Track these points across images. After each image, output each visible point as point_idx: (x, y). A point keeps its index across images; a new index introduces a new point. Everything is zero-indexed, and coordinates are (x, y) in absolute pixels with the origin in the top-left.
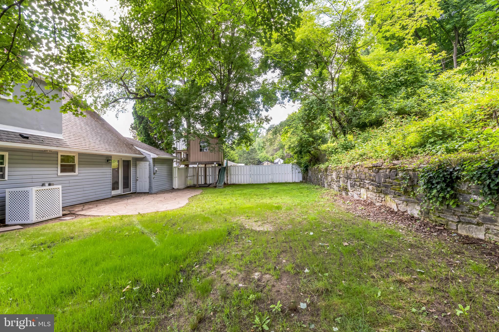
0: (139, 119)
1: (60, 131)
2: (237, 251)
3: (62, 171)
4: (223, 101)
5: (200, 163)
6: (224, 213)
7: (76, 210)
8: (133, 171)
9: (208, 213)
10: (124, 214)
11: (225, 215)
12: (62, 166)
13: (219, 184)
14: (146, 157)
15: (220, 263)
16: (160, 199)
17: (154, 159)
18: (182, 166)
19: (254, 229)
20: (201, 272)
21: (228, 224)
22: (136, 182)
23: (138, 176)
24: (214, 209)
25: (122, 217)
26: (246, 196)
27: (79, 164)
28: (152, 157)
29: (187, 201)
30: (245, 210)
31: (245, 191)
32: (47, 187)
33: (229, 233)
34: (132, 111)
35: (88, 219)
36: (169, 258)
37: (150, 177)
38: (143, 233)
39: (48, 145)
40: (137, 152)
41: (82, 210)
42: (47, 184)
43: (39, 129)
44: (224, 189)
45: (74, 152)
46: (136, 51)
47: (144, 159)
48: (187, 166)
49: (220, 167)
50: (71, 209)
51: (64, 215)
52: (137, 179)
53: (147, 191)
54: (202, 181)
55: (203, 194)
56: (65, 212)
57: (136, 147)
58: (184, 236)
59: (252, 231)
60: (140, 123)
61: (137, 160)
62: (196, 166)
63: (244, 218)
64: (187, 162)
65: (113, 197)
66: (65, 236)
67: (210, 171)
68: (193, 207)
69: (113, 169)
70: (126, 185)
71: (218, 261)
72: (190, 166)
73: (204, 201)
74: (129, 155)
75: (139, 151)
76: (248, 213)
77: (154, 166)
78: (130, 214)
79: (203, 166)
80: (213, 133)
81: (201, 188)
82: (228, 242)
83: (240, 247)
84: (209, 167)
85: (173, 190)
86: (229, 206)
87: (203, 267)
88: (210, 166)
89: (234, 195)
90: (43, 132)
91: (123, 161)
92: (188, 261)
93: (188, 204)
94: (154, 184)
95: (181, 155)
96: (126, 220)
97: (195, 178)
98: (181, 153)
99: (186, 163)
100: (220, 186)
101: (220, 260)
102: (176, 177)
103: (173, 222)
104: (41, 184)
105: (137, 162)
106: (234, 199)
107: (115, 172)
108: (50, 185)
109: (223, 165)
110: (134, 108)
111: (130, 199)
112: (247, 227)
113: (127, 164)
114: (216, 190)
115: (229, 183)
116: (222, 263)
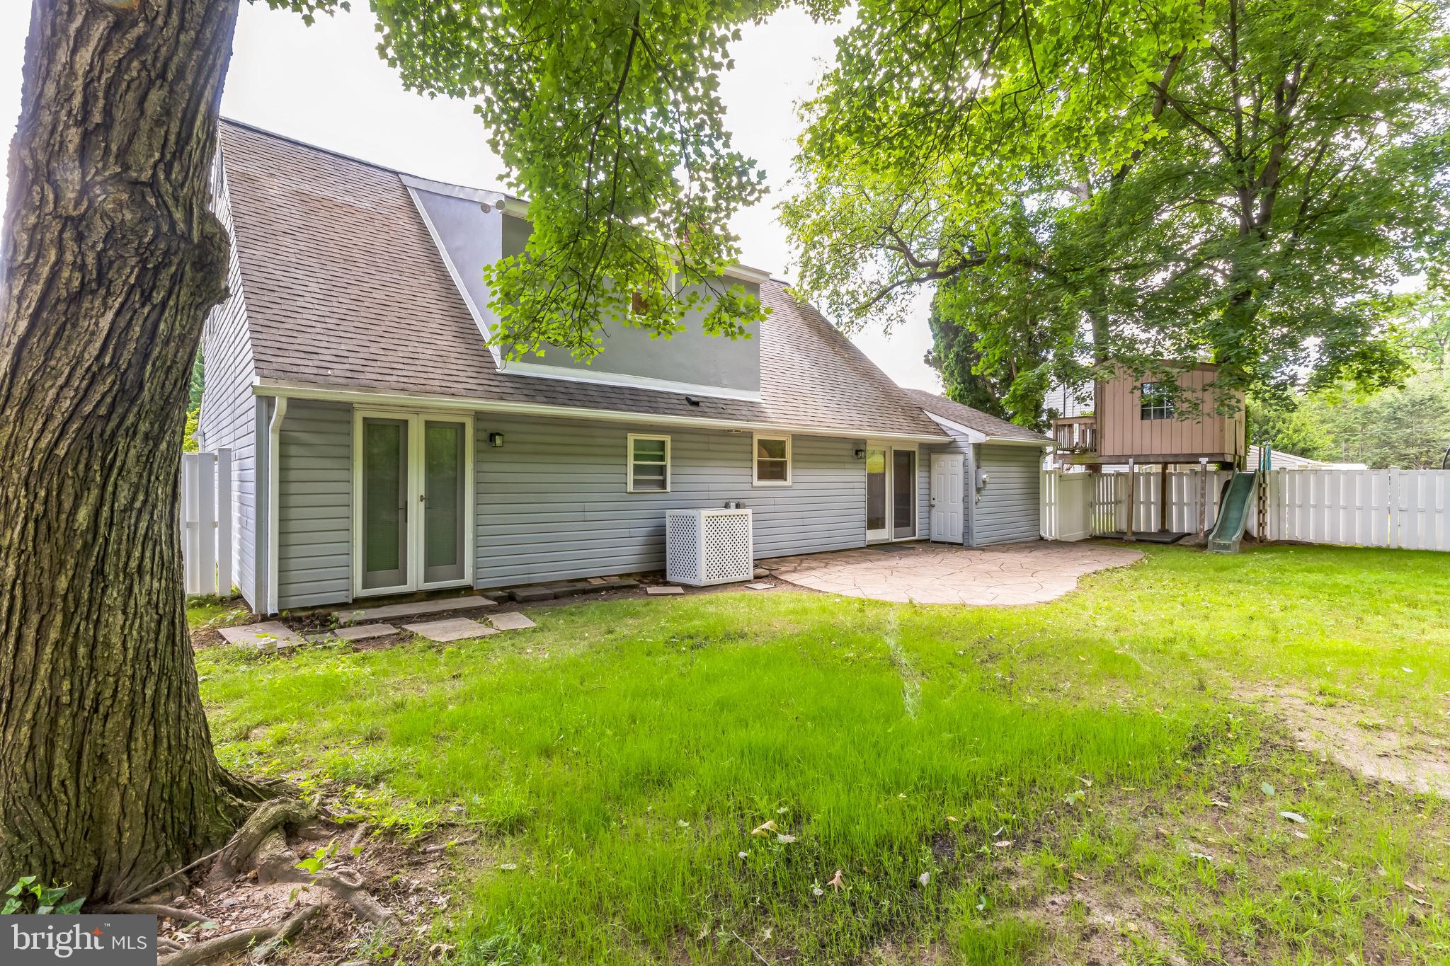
0: (947, 335)
1: (755, 386)
2: (1208, 845)
3: (760, 477)
4: (1248, 226)
5: (1141, 460)
6: (1205, 656)
7: (783, 569)
8: (923, 480)
9: (1132, 642)
10: (873, 598)
11: (1204, 665)
12: (759, 463)
13: (1219, 535)
14: (955, 441)
15: (1099, 870)
16: (986, 567)
17: (978, 447)
18: (1079, 469)
19: (1349, 764)
20: (1010, 873)
21: (1208, 704)
22: (929, 512)
23: (934, 494)
24: (1167, 632)
25: (864, 604)
26: (1345, 600)
27: (793, 461)
28: (971, 440)
29: (1071, 586)
30: (1314, 660)
31: (1342, 579)
32: (733, 511)
33: (1198, 749)
34: (929, 315)
35: (796, 594)
36: (914, 776)
37: (966, 500)
38: (893, 663)
39: (732, 417)
40: (932, 429)
41: (795, 571)
42: (733, 505)
43: (718, 384)
44: (1241, 558)
45: (783, 432)
46: (885, 125)
47: (949, 448)
48: (1095, 468)
49: (1227, 475)
50: (775, 566)
51: (758, 578)
52: (933, 502)
53: (960, 541)
54: (1148, 521)
55: (1143, 567)
56: (760, 571)
57: (930, 415)
58: (1003, 708)
59: (1328, 768)
60: (949, 347)
61: (933, 450)
62: (1124, 469)
63: (1304, 694)
64: (1093, 454)
65: (869, 546)
66: (731, 629)
67: (1182, 489)
68: (1084, 608)
69: (870, 476)
70: (904, 517)
71: (1094, 858)
72: (1106, 469)
73: (1133, 595)
74: (911, 437)
75: (938, 425)
76: (1328, 676)
77: (978, 467)
78: (888, 599)
79: (1157, 469)
80: (1194, 348)
81: (1143, 545)
82: (1179, 787)
83: (1230, 827)
84: (1181, 475)
85: (1040, 543)
86: (1237, 631)
87: (1026, 859)
88: (1186, 469)
89: (1277, 589)
90: (725, 390)
91: (896, 452)
92: (978, 808)
93: (1070, 597)
94: (976, 520)
95: (1071, 433)
96: (871, 613)
97: (1123, 509)
98: (1070, 426)
99: (1089, 457)
100: (1226, 547)
101: (1109, 855)
102: (1051, 504)
103: (995, 648)
104: (722, 503)
105: (934, 457)
106: (1276, 604)
107: (875, 482)
108: (738, 506)
109: (1241, 465)
110: (934, 306)
111: (907, 556)
112: (1307, 741)
113: (904, 462)
114: (1200, 559)
115: (1270, 534)
116: (1109, 875)
